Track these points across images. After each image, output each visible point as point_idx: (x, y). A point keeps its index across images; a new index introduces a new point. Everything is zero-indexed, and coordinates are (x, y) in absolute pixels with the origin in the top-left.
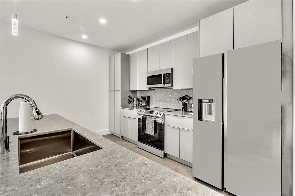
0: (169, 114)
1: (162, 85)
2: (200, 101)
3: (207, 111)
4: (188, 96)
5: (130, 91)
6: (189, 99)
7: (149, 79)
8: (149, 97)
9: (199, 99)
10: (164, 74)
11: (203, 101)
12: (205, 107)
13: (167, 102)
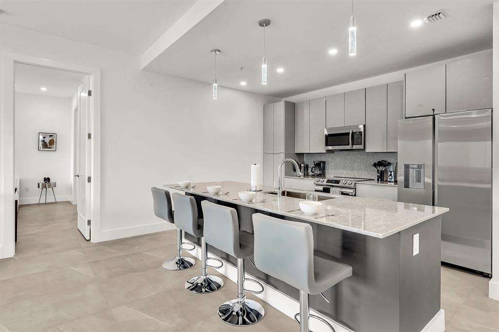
0: (368, 183)
1: (349, 147)
2: (407, 167)
3: (415, 178)
4: (386, 161)
5: (296, 154)
6: (387, 165)
7: (329, 138)
8: (324, 163)
9: (405, 165)
10: (353, 133)
11: (411, 166)
12: (412, 173)
13: (353, 170)
